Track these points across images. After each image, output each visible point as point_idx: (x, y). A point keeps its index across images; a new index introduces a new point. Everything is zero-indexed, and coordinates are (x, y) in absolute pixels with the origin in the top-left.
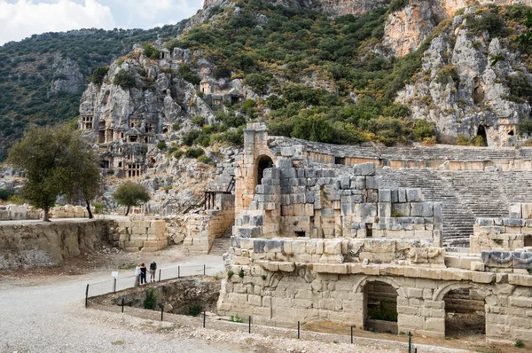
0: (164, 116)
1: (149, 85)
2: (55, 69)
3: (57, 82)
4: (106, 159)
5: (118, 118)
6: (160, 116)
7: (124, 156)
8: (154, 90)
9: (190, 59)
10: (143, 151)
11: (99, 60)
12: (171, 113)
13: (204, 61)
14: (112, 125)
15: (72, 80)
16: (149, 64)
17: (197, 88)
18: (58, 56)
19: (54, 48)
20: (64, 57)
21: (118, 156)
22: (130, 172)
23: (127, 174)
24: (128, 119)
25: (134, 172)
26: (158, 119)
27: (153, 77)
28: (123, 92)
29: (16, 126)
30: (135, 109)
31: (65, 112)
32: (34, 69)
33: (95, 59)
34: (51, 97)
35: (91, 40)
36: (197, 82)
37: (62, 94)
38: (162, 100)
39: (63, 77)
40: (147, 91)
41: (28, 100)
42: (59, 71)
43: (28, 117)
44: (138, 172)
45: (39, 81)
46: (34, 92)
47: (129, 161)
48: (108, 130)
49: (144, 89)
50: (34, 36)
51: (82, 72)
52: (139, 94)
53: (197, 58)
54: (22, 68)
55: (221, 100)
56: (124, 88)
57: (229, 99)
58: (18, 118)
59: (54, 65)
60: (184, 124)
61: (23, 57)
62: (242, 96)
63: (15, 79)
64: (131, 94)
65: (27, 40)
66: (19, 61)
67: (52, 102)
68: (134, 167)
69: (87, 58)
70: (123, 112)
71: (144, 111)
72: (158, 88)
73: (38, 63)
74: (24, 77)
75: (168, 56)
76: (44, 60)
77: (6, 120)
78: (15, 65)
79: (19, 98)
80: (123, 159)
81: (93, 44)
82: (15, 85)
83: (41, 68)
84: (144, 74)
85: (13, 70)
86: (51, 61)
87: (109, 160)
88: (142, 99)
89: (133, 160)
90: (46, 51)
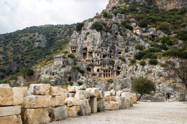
0: (118, 45)
1: (108, 30)
2: (36, 38)
3: (37, 43)
4: (90, 67)
5: (95, 45)
6: (116, 45)
7: (101, 66)
8: (111, 32)
9: (125, 19)
10: (112, 63)
11: (53, 35)
12: (123, 43)
13: (133, 19)
14: (92, 49)
15: (43, 42)
16: (106, 20)
17: (132, 32)
18: (37, 34)
19: (35, 31)
20: (40, 34)
21: (97, 66)
22: (104, 75)
23: (103, 76)
24: (101, 46)
25: (107, 74)
26: (115, 47)
27: (110, 26)
28: (97, 33)
29: (21, 60)
30: (104, 41)
31: (41, 54)
32: (28, 38)
33: (51, 35)
34: (35, 48)
35: (49, 28)
36: (131, 29)
37: (39, 48)
38: (116, 37)
39: (39, 41)
40: (108, 33)
41: (26, 50)
42: (38, 39)
43: (26, 56)
44: (109, 74)
45: (30, 43)
46: (28, 47)
47: (104, 68)
48: (89, 52)
49: (107, 32)
50: (27, 28)
51: (47, 39)
52: (105, 34)
53: (130, 18)
54: (23, 38)
55: (147, 37)
56: (97, 31)
57: (151, 37)
58: (22, 56)
59: (36, 37)
60: (130, 49)
61: (23, 35)
62: (156, 36)
63: (20, 42)
64: (101, 34)
65: (24, 29)
66: (22, 36)
67: (35, 51)
68: (107, 72)
69: (48, 34)
70: (98, 42)
71: (108, 42)
72: (113, 32)
73: (29, 37)
74: (24, 42)
75: (114, 17)
76: (32, 35)
77: (18, 57)
78: (20, 37)
79: (22, 49)
80: (100, 67)
81: (50, 30)
82: (21, 45)
83: (31, 38)
84: (105, 25)
85: (20, 39)
86: (34, 36)
87: (91, 68)
88: (106, 36)
89: (107, 67)
90: (32, 32)
